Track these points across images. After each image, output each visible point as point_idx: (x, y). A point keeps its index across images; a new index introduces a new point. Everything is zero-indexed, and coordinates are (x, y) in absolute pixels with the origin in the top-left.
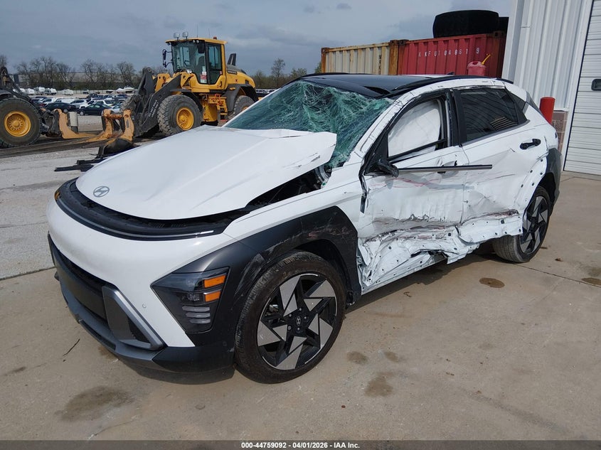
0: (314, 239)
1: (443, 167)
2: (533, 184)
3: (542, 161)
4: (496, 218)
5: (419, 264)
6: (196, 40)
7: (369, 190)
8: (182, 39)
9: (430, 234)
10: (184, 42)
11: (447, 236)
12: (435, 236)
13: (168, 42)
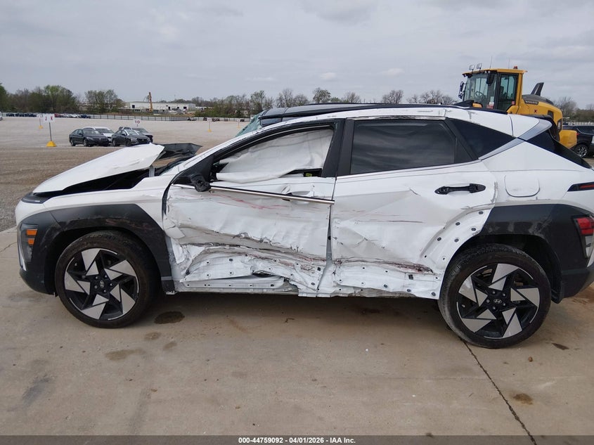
0: (113, 225)
1: (290, 194)
2: (457, 240)
3: (481, 213)
4: (398, 269)
5: (269, 286)
6: (487, 71)
7: (170, 197)
8: (476, 70)
9: (294, 262)
10: (480, 73)
11: (316, 269)
12: (299, 265)
13: (464, 75)
